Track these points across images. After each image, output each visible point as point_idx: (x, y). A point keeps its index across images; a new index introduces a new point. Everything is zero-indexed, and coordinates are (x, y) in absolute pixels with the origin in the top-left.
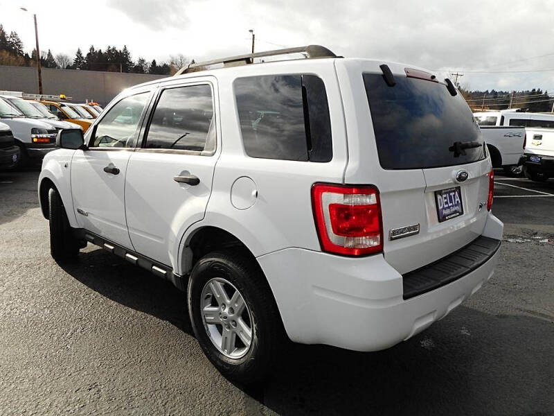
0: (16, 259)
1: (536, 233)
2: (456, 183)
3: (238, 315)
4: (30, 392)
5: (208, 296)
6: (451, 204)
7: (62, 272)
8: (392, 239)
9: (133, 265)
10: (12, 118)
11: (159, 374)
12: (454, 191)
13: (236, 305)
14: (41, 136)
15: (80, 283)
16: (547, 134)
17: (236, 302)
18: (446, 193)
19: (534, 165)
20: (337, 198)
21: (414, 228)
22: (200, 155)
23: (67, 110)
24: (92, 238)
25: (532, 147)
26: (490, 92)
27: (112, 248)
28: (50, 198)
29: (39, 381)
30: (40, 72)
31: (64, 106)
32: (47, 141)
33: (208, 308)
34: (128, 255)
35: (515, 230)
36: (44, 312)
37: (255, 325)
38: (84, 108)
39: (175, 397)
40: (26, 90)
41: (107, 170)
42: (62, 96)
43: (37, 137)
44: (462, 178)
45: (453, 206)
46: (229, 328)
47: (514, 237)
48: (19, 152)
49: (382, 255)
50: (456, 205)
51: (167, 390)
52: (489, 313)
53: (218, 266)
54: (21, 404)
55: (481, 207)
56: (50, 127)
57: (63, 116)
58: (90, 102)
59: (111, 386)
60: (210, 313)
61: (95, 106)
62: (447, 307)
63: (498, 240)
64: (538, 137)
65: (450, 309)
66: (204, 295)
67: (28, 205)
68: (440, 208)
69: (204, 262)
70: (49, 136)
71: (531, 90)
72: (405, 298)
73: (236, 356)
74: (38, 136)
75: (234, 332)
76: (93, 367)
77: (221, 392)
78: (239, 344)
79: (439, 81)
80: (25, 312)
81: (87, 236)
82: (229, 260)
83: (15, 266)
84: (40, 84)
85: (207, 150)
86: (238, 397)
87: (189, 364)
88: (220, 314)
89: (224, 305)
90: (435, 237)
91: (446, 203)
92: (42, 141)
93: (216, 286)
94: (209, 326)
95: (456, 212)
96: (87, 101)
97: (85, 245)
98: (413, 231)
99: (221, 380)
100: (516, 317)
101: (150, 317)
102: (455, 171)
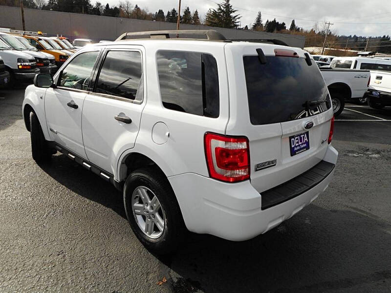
0: (8, 159)
1: (368, 150)
2: (304, 130)
3: (156, 211)
4: (19, 255)
5: (137, 197)
6: (301, 143)
7: (40, 171)
8: (256, 170)
9: (87, 170)
10: (3, 50)
11: (104, 246)
12: (304, 134)
13: (155, 205)
14: (25, 64)
15: (52, 179)
16: (386, 75)
17: (155, 203)
18: (298, 136)
19: (375, 98)
20: (221, 144)
21: (272, 162)
22: (132, 102)
23: (43, 43)
24: (61, 149)
25: (375, 85)
26: (352, 37)
27: (74, 157)
28: (31, 119)
29: (25, 248)
30: (23, 12)
31: (40, 40)
32: (28, 67)
33: (136, 204)
34: (84, 163)
35: (354, 146)
36: (28, 199)
37: (166, 220)
38: (55, 41)
39: (114, 262)
40: (13, 27)
41: (69, 105)
42: (39, 33)
43: (21, 65)
44: (309, 126)
45: (302, 144)
46: (150, 218)
47: (353, 152)
48: (9, 76)
49: (249, 181)
50: (304, 143)
51: (108, 257)
52: (326, 208)
53: (143, 179)
54: (14, 263)
55: (323, 142)
56: (31, 57)
57: (40, 48)
58: (60, 36)
59: (73, 253)
60: (138, 208)
61: (64, 40)
62: (292, 212)
63: (333, 164)
64: (379, 78)
65: (294, 213)
66: (134, 196)
67: (16, 117)
68: (293, 146)
69: (134, 175)
70: (30, 64)
71: (382, 36)
72: (263, 209)
73: (154, 236)
74: (23, 64)
75: (153, 222)
76: (61, 240)
77: (143, 259)
78: (156, 230)
79: (300, 56)
80: (15, 199)
81: (57, 147)
82: (150, 176)
83: (8, 165)
84: (23, 21)
85: (137, 99)
86: (155, 262)
87: (124, 239)
88: (144, 209)
89: (147, 204)
90: (287, 166)
91: (298, 143)
92: (25, 67)
93: (142, 191)
94: (137, 216)
95: (304, 148)
96: (58, 36)
97: (56, 153)
98: (272, 164)
99: (144, 251)
100: (344, 212)
101: (99, 205)
102: (304, 122)
